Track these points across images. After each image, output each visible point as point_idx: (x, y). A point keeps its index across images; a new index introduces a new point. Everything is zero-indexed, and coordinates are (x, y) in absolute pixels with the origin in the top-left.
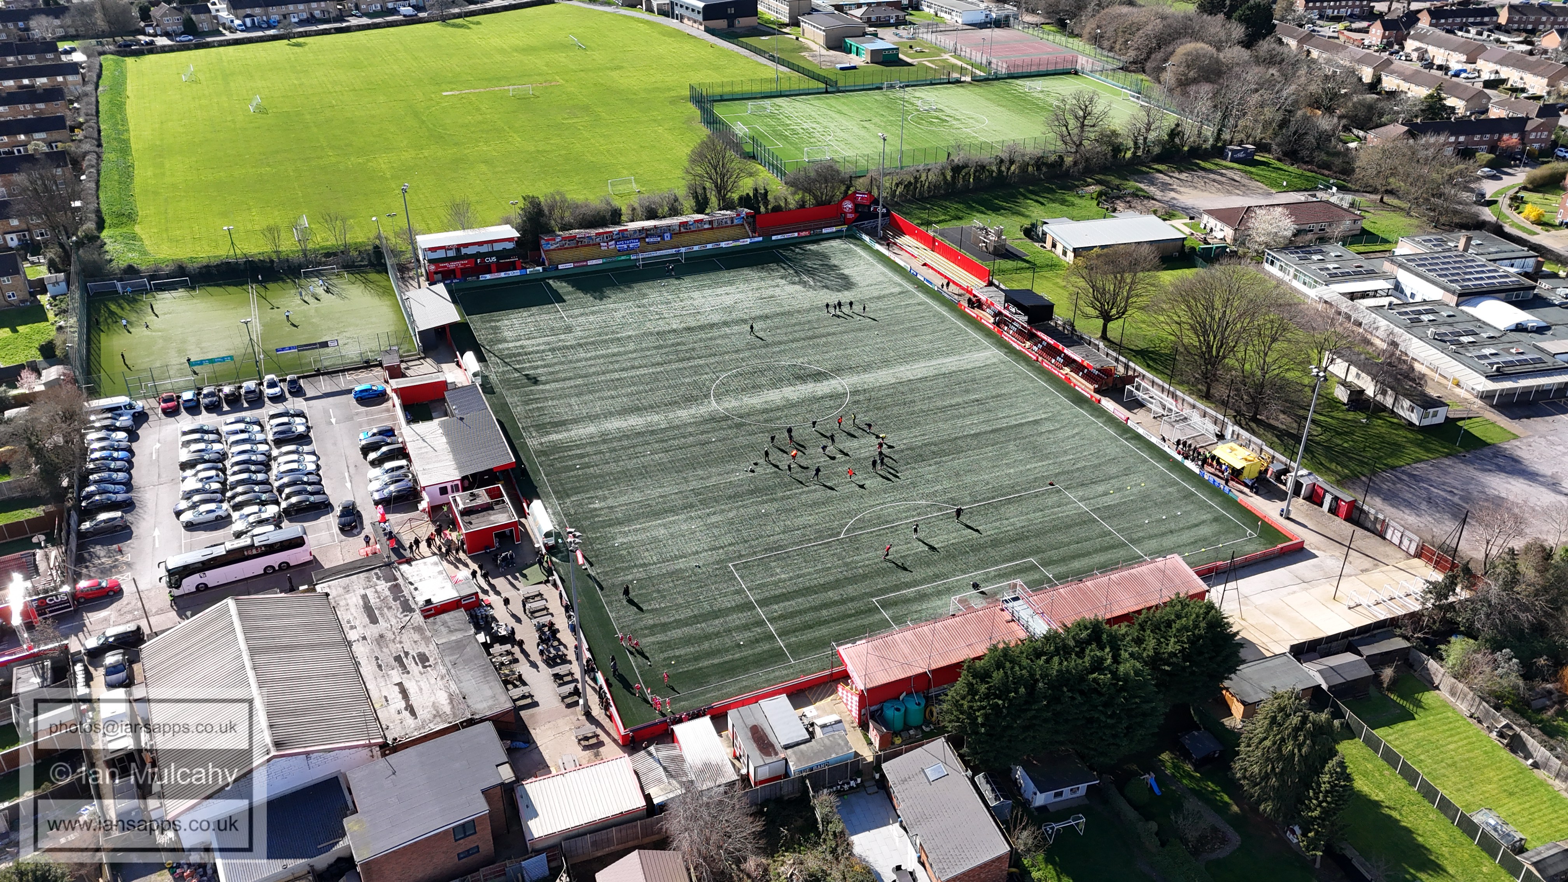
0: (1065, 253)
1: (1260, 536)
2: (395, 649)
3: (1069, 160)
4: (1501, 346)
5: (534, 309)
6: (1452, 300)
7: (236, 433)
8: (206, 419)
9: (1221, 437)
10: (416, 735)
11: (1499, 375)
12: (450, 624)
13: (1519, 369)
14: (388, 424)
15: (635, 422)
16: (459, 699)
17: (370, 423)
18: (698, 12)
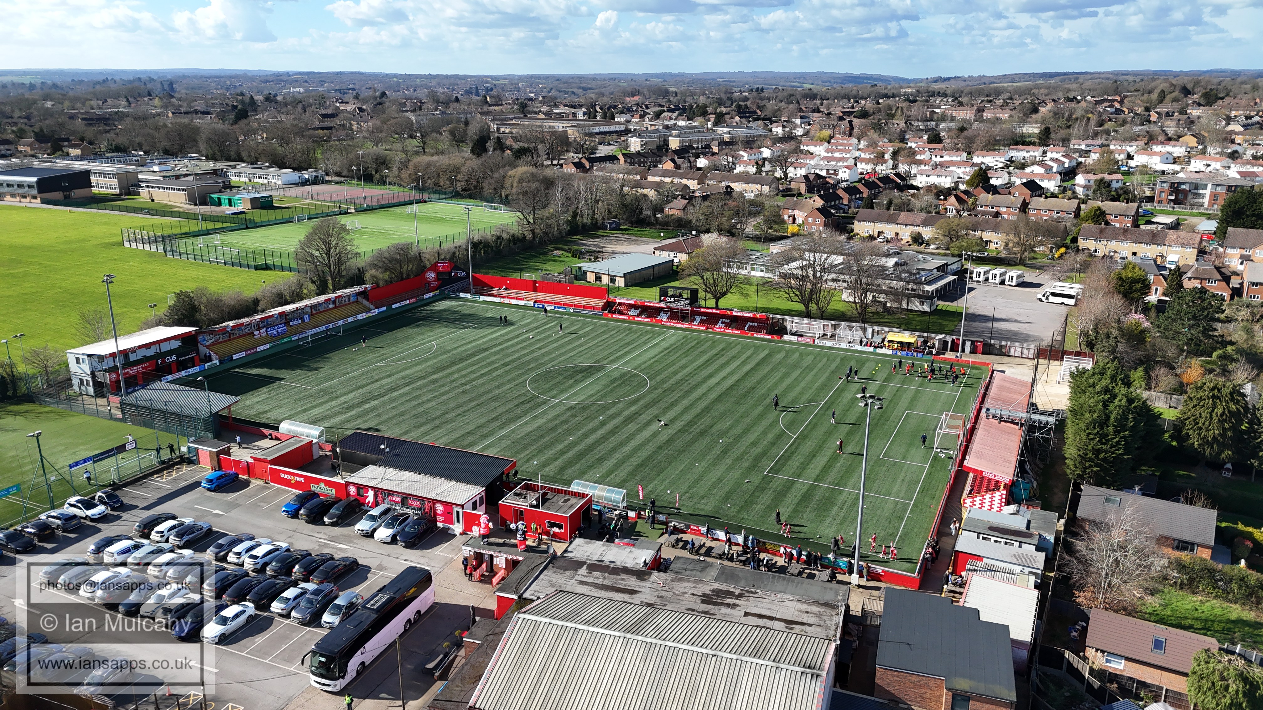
0: (613, 280)
2: (691, 598)
3: (529, 237)
12: (690, 568)
17: (264, 500)
18: (30, 186)
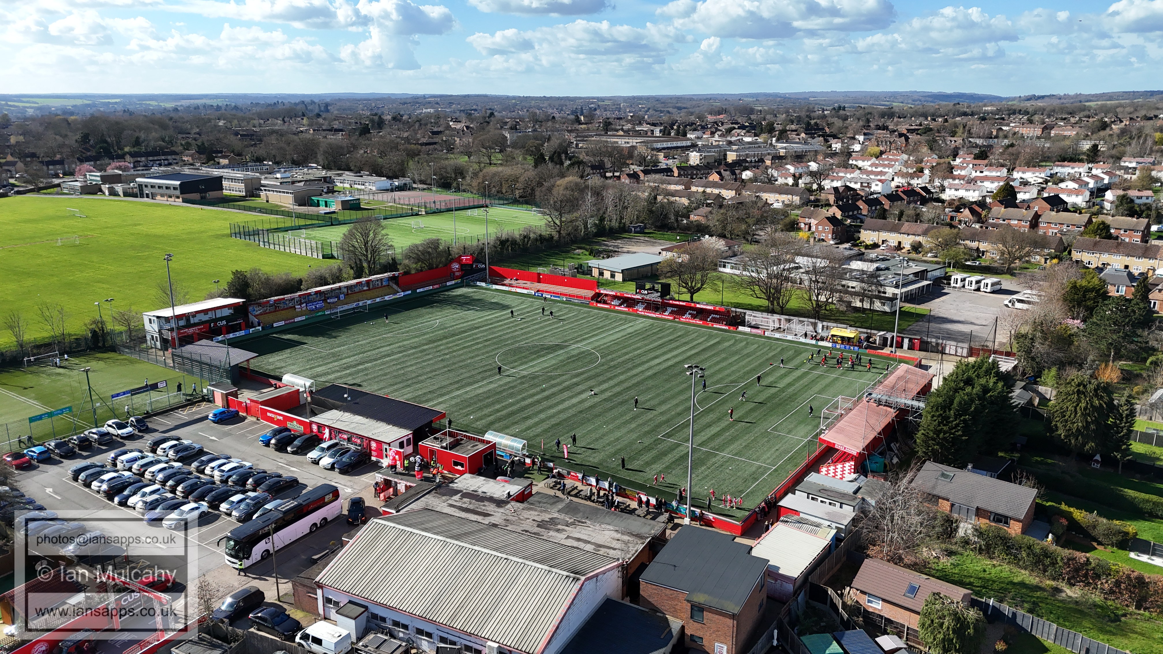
0: (613, 276)
2: (530, 523)
3: (556, 237)
12: (544, 501)
16: (627, 531)
18: (175, 189)
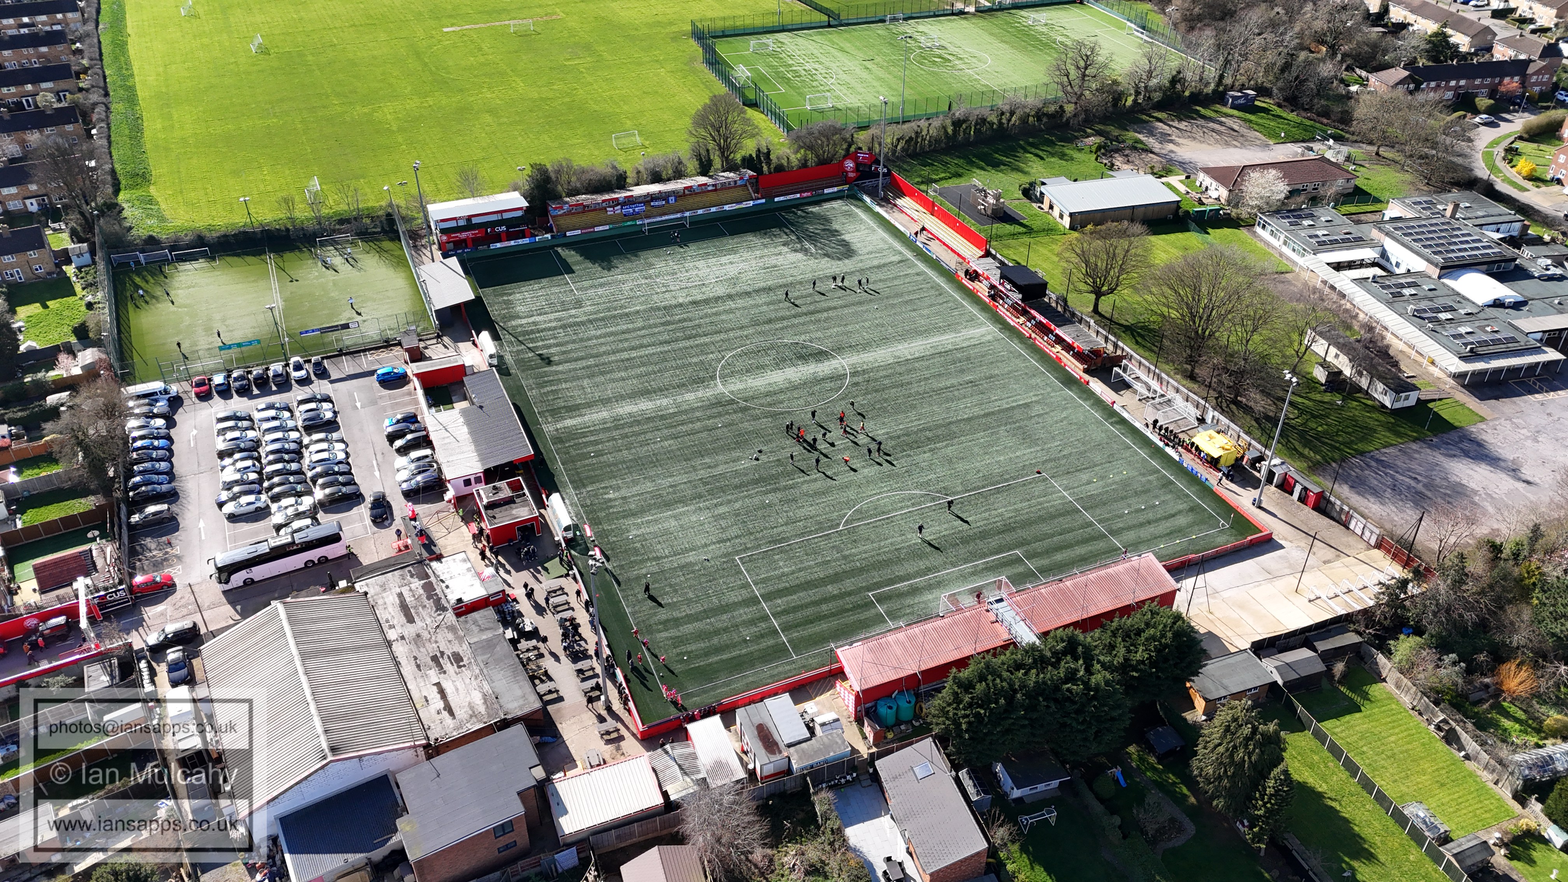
0: (1061, 216)
1: (1232, 527)
2: (432, 649)
3: (1069, 108)
4: (1477, 324)
5: (545, 282)
6: (1435, 272)
7: (268, 420)
8: (238, 404)
9: (1201, 421)
10: (456, 734)
11: (1473, 356)
12: (480, 623)
13: (1492, 349)
14: (410, 409)
15: (645, 405)
16: (492, 699)
17: (395, 406)
